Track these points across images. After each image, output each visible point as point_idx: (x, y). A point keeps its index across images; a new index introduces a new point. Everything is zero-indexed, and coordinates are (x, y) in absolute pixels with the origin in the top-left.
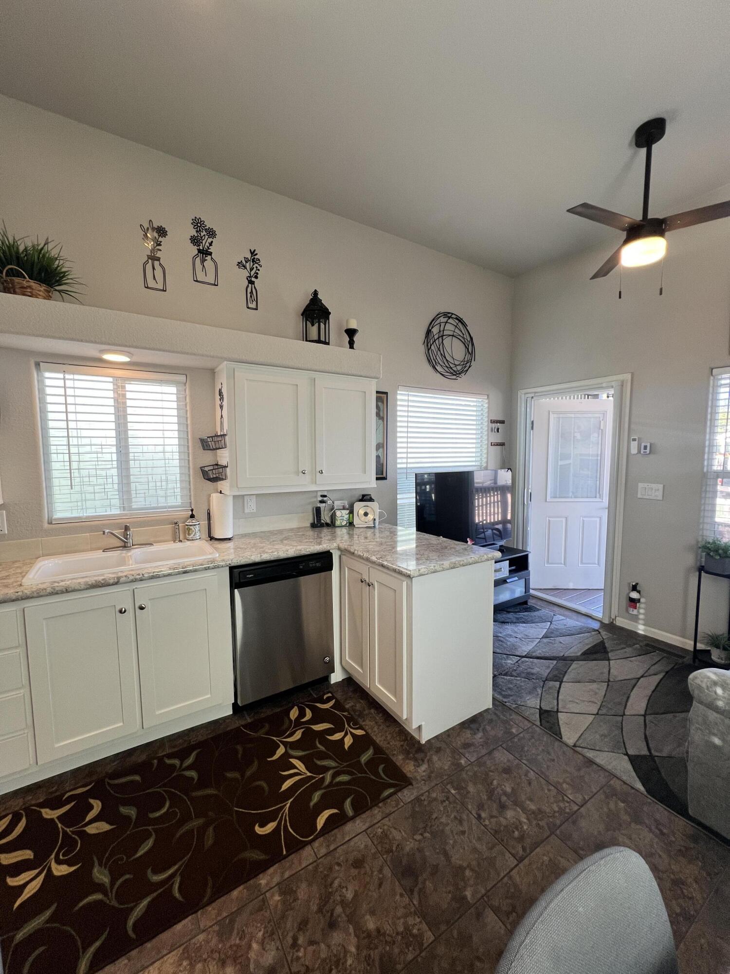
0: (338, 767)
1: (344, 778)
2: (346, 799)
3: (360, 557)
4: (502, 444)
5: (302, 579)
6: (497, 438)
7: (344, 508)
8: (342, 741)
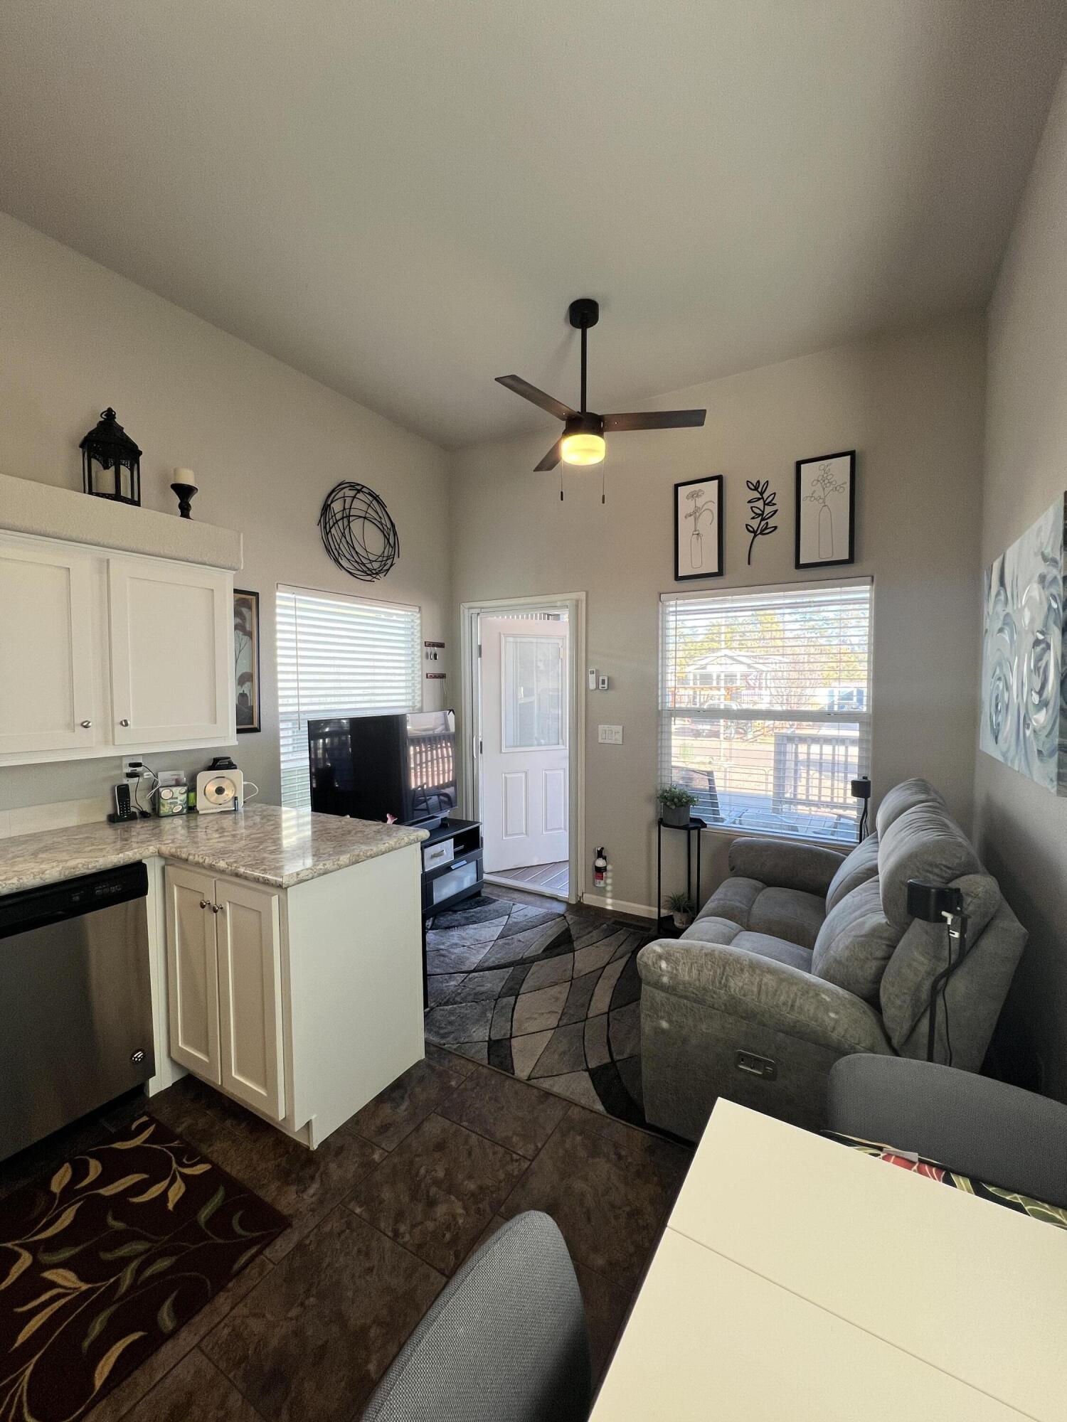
0: (149, 1250)
1: (162, 1264)
2: (163, 1301)
3: (197, 864)
4: (442, 676)
5: (91, 919)
6: (433, 667)
7: (178, 784)
8: (164, 1196)
